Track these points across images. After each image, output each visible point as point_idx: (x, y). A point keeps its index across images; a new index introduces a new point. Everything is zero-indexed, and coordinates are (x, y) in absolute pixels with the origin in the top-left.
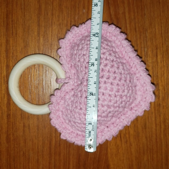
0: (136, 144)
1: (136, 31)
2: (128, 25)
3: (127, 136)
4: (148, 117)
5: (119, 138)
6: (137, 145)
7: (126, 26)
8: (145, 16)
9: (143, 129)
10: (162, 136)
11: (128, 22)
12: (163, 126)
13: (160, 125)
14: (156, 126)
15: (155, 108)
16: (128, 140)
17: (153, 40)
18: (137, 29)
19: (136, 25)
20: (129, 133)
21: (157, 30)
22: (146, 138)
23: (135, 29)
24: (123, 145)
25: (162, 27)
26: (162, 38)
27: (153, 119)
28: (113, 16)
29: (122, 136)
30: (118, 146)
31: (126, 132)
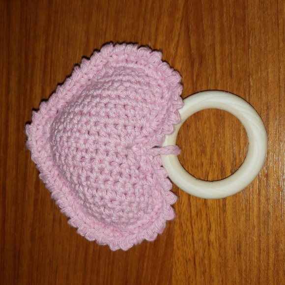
0: (221, 279)
1: (231, 77)
2: (218, 66)
3: (206, 262)
4: (245, 233)
5: (192, 263)
6: (222, 281)
7: (215, 68)
8: (250, 50)
9: (235, 253)
10: (270, 274)
11: (218, 61)
12: (272, 255)
13: (268, 253)
14: (260, 253)
15: (260, 218)
16: (207, 270)
17: (261, 93)
18: (234, 74)
19: (232, 66)
20: (210, 258)
21: (271, 76)
22: (240, 271)
23: (231, 73)
24: (198, 277)
25: (280, 68)
26: (280, 90)
27: (255, 239)
28: (194, 52)
29: (196, 260)
30: (189, 277)
31: (203, 255)
